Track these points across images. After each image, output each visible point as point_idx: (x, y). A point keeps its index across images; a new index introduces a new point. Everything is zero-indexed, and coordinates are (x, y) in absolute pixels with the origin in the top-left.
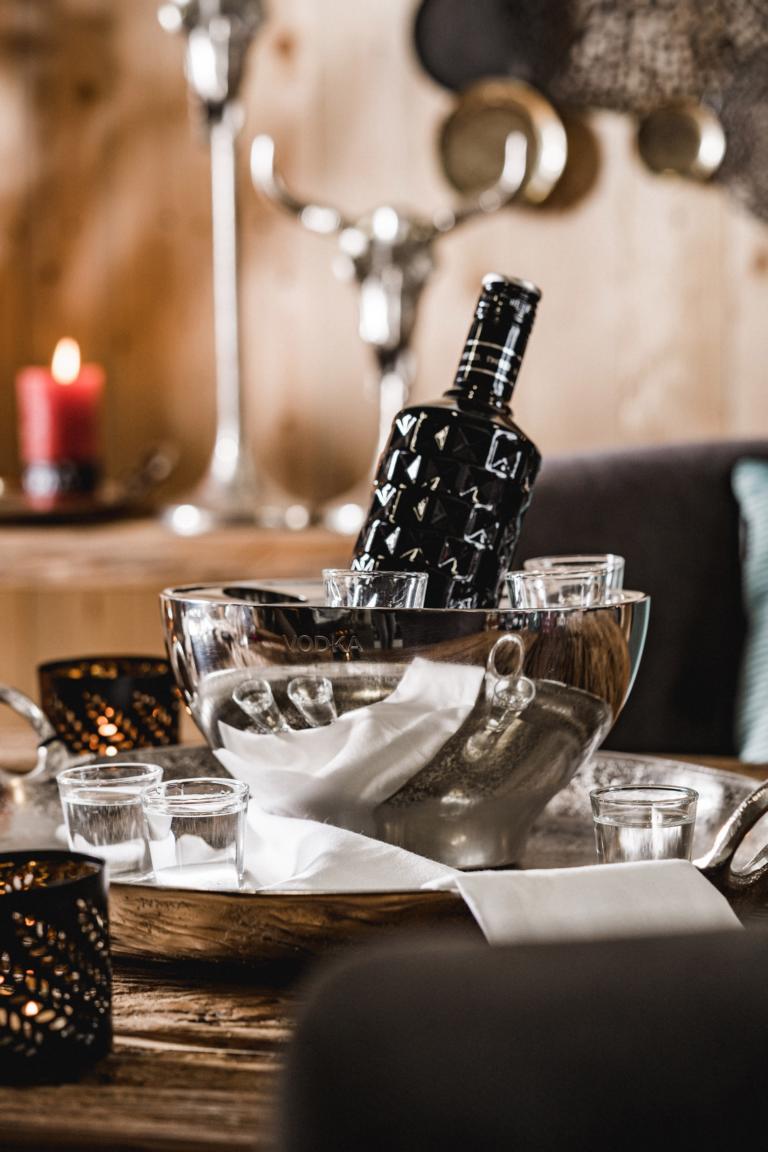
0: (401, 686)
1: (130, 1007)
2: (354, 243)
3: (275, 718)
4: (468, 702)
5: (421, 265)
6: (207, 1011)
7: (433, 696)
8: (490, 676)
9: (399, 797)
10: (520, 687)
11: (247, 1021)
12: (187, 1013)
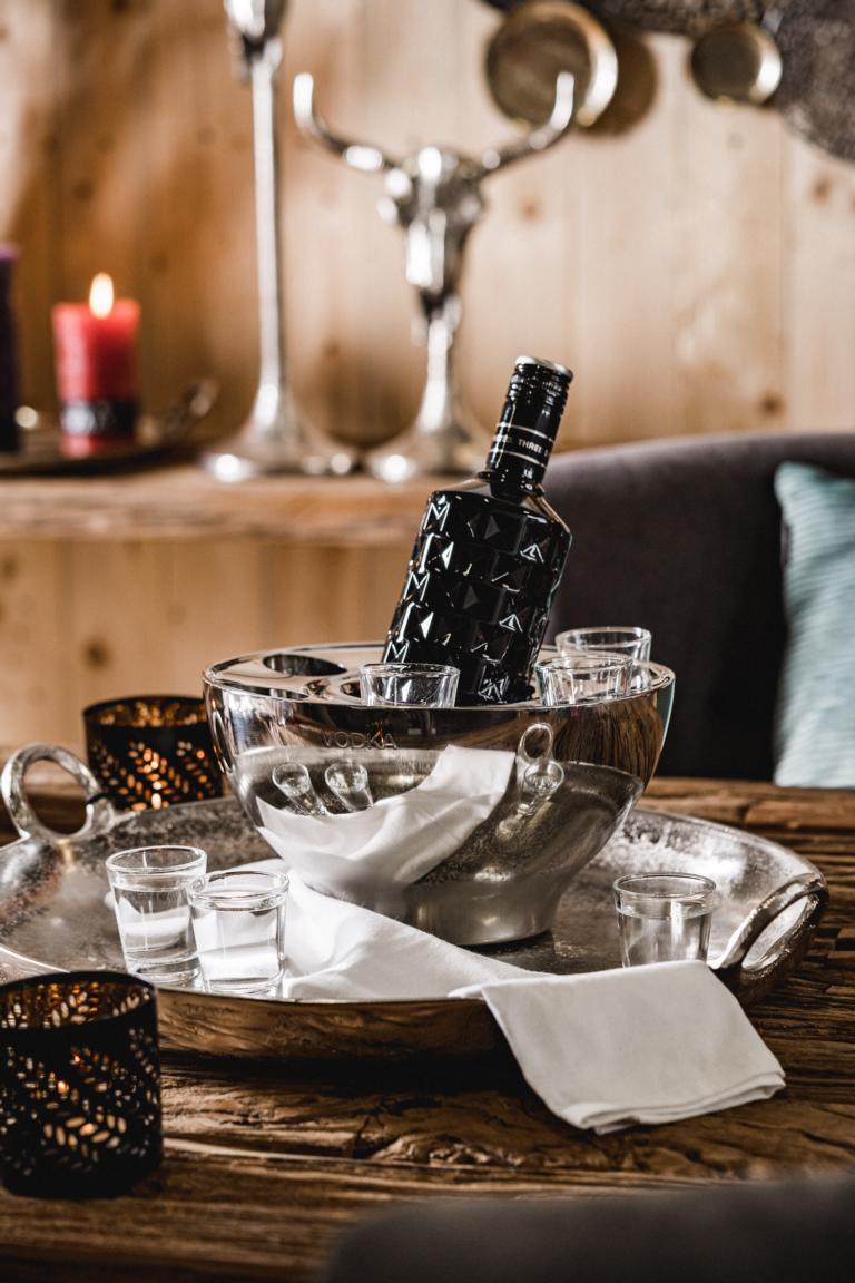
0: (434, 773)
1: (179, 1104)
2: (398, 184)
3: (313, 800)
4: (499, 788)
5: (468, 209)
6: (250, 1111)
7: (465, 783)
8: (520, 759)
9: (433, 875)
10: (549, 770)
11: (289, 1123)
12: (231, 1113)
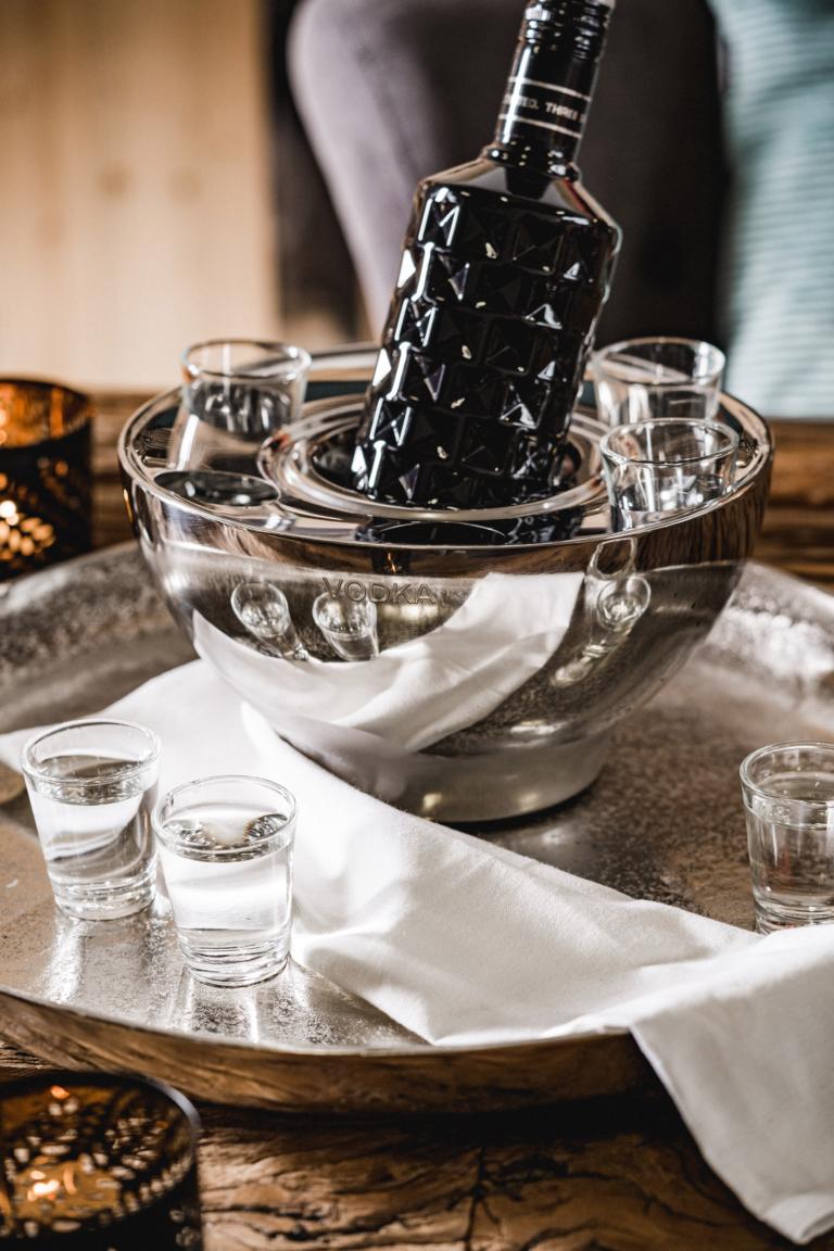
6: (302, 1206)
10: (630, 586)
12: (277, 1213)
